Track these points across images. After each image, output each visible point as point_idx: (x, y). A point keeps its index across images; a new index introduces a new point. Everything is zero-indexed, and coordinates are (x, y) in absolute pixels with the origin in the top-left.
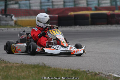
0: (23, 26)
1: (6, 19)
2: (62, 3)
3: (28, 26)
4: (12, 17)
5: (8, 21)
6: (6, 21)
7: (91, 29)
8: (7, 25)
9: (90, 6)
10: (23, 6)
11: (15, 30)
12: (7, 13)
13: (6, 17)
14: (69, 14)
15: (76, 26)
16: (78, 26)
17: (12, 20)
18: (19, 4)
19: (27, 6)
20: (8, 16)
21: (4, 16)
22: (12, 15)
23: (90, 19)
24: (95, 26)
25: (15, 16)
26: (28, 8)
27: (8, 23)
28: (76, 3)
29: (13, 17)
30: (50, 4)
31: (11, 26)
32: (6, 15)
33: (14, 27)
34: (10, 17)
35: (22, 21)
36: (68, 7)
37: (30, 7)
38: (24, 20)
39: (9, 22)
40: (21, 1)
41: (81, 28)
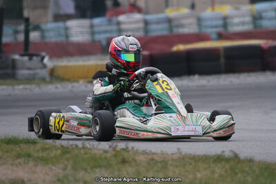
0: (68, 80)
1: (29, 64)
2: (141, 25)
3: (81, 78)
4: (43, 58)
5: (35, 69)
6: (29, 69)
7: (231, 82)
8: (34, 79)
9: (209, 31)
10: (52, 34)
11: (57, 88)
12: (31, 51)
13: (31, 59)
14: (175, 48)
15: (192, 77)
16: (196, 77)
17: (45, 66)
18: (42, 31)
19: (60, 35)
20: (35, 58)
21: (26, 58)
22: (44, 54)
23: (222, 60)
24: (236, 75)
25: (51, 58)
26: (63, 39)
27: (35, 74)
28: (174, 23)
29: (46, 60)
30: (114, 27)
31: (43, 80)
32: (31, 56)
33: (50, 82)
34: (39, 58)
35: (65, 67)
36: (154, 34)
37: (67, 36)
38: (71, 67)
39: (38, 71)
40: (47, 22)
41: (209, 81)
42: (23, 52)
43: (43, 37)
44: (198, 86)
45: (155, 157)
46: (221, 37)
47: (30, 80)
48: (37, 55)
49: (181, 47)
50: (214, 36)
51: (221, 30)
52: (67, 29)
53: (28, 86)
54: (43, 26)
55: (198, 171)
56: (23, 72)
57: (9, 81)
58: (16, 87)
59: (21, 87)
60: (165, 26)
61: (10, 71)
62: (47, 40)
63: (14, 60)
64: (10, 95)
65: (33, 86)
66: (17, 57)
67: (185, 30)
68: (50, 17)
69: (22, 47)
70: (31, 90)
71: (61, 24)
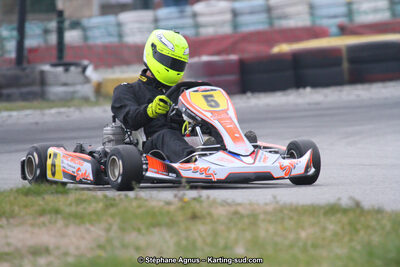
1: (64, 78)
2: (228, 17)
4: (84, 69)
5: (74, 84)
6: (65, 84)
7: (358, 96)
8: (72, 99)
9: (325, 23)
10: (97, 33)
12: (67, 59)
13: (67, 70)
14: (276, 50)
15: (301, 91)
16: (308, 90)
17: (87, 80)
18: (84, 29)
19: (110, 35)
20: (72, 69)
21: (60, 69)
22: (86, 62)
23: (345, 65)
24: (366, 86)
25: (96, 68)
26: (114, 40)
27: (74, 92)
28: (275, 13)
29: (90, 71)
30: (189, 21)
31: (86, 100)
32: (67, 66)
33: (96, 104)
34: (80, 69)
36: (246, 29)
37: (120, 35)
39: (79, 88)
40: (90, 17)
41: (326, 96)
42: (55, 61)
43: (86, 38)
44: (309, 104)
45: (240, 209)
46: (343, 30)
47: (67, 100)
48: (76, 65)
49: (284, 48)
50: (334, 30)
51: (343, 20)
52: (119, 25)
53: (63, 110)
54: (85, 22)
55: (303, 228)
56: (56, 90)
57: (35, 103)
58: (47, 112)
59: (53, 111)
60: (263, 17)
61: (36, 89)
62: (91, 42)
63: (42, 73)
64: (37, 123)
65: (72, 109)
66: (47, 68)
67: (291, 23)
68: (95, 8)
69: (55, 53)
70: (68, 116)
71: (111, 19)
